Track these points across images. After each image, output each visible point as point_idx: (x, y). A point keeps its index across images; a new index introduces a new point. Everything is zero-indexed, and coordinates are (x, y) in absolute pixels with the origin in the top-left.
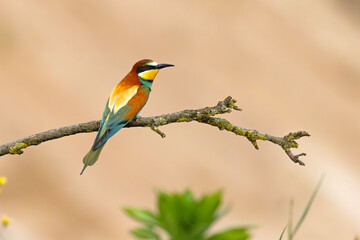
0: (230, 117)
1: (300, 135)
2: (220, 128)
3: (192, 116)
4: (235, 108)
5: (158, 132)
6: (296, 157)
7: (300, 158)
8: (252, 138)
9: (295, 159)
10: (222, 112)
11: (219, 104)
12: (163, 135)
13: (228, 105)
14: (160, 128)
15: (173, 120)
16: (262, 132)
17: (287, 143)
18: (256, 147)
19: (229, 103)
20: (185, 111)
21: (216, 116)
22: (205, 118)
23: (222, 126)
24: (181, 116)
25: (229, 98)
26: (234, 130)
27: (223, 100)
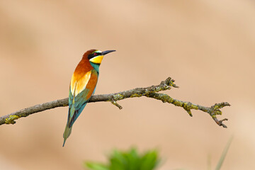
1: (223, 105)
2: (163, 101)
3: (142, 93)
4: (174, 86)
5: (117, 105)
6: (221, 122)
7: (223, 123)
8: (187, 108)
9: (220, 124)
10: (164, 89)
11: (162, 83)
12: (120, 107)
13: (168, 84)
14: (118, 102)
15: (128, 95)
16: (195, 104)
17: (214, 111)
18: (191, 115)
19: (169, 82)
20: (137, 89)
21: (160, 92)
22: (152, 94)
23: (165, 99)
24: (133, 93)
25: (169, 78)
26: (173, 102)
27: (164, 80)
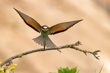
0: (79, 47)
1: (98, 51)
2: (76, 50)
3: (69, 46)
4: (80, 44)
5: (59, 51)
6: (97, 57)
7: (98, 58)
8: (85, 52)
9: (97, 58)
10: (77, 45)
11: (76, 43)
12: (61, 52)
13: (78, 44)
15: (63, 47)
16: (88, 51)
17: (95, 53)
18: (86, 55)
19: (79, 43)
20: (67, 45)
21: (75, 46)
22: (72, 47)
23: (77, 49)
24: (65, 47)
25: (79, 41)
26: (80, 50)
27: (77, 42)
